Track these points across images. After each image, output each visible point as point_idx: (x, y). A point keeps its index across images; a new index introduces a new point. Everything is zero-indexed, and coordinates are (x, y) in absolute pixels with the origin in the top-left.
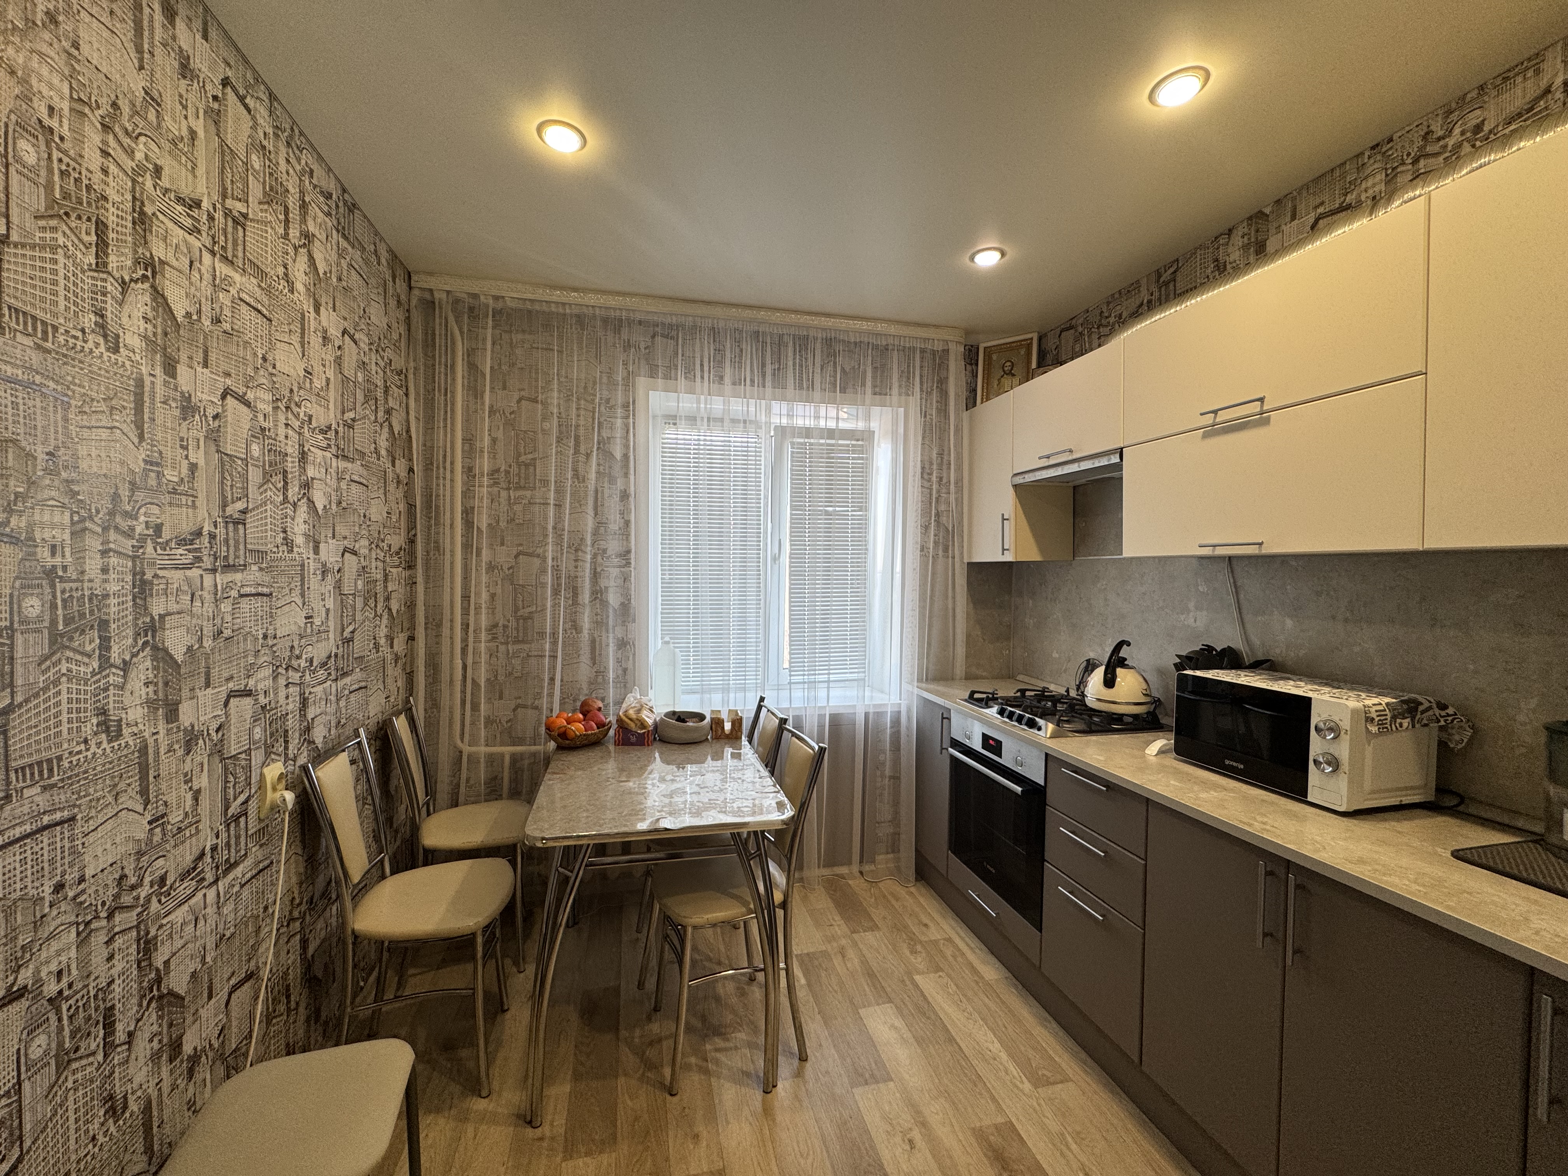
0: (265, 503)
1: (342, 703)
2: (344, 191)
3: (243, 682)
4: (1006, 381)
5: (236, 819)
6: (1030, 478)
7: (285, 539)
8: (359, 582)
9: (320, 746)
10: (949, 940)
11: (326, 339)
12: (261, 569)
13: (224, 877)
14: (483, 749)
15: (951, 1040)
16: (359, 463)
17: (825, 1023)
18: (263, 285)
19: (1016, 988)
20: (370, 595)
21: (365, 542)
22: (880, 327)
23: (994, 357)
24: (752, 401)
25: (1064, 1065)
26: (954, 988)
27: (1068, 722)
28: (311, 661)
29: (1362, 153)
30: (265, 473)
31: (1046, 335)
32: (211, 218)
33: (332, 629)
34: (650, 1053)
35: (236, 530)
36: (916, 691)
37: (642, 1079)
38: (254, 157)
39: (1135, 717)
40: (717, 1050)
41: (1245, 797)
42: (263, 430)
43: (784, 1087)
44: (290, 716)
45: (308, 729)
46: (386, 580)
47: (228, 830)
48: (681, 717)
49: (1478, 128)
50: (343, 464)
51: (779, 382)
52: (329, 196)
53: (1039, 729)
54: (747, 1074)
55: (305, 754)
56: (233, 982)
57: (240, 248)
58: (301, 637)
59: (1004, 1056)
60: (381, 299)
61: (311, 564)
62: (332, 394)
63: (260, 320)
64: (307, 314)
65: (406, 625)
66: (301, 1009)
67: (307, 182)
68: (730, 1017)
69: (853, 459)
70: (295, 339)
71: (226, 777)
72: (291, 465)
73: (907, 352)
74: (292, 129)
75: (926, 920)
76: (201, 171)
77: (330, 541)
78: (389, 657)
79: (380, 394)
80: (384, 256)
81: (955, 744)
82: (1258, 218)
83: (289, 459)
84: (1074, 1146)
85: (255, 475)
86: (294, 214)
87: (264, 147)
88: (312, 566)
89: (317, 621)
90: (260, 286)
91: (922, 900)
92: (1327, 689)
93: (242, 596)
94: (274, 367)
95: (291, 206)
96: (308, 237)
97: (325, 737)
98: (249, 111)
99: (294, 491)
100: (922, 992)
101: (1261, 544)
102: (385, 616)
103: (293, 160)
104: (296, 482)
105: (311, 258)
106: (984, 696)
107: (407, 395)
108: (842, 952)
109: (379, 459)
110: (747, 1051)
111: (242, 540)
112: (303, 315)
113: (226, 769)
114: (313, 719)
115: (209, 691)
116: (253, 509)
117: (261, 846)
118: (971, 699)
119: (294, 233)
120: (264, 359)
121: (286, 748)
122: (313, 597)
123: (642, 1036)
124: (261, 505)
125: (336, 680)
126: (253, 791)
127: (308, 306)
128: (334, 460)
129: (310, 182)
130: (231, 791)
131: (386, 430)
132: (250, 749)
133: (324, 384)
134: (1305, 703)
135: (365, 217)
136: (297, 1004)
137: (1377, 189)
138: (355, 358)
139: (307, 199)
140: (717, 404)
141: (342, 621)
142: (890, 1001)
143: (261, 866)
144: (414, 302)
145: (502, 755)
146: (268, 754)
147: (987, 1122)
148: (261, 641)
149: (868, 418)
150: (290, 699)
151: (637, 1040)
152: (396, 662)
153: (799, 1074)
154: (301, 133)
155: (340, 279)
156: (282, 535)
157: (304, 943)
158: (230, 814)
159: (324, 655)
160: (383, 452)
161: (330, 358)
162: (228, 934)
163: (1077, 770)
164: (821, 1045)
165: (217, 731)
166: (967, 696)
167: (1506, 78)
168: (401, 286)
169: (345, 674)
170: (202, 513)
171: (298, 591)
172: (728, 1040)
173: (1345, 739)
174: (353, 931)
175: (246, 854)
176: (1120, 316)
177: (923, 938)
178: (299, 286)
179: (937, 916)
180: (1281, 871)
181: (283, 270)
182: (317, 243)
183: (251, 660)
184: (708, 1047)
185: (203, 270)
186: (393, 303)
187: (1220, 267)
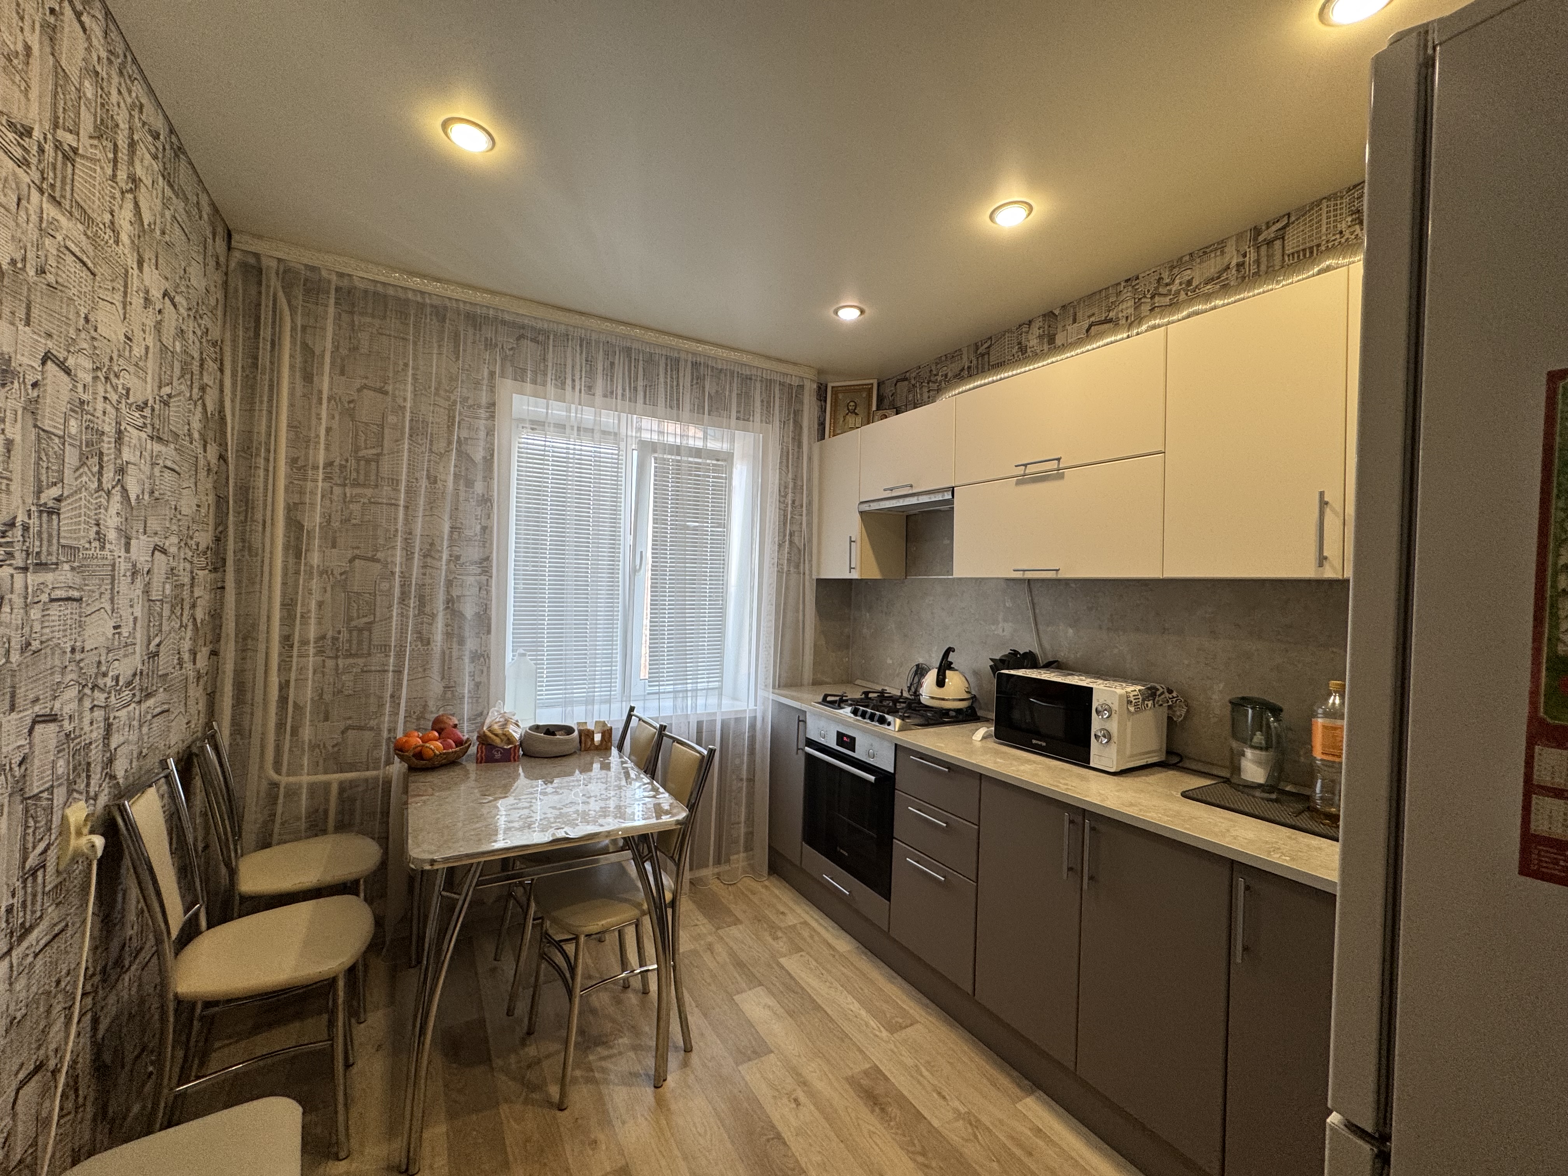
0: (80, 490)
1: (145, 730)
2: (172, 131)
3: (49, 705)
4: (851, 419)
5: (34, 873)
6: (875, 506)
7: (98, 533)
8: (168, 586)
9: (121, 781)
10: (805, 923)
11: (147, 301)
12: (73, 569)
13: (19, 945)
14: (305, 779)
15: (818, 1008)
16: (172, 446)
17: (705, 1015)
18: (89, 233)
19: (866, 955)
20: (177, 602)
21: (174, 540)
22: (745, 358)
23: (840, 396)
24: (624, 415)
25: (911, 1011)
26: (814, 963)
27: (908, 717)
28: (117, 679)
29: (1119, 284)
30: (81, 454)
31: (883, 382)
32: (41, 150)
33: (138, 641)
34: (531, 1075)
35: (50, 521)
36: (771, 697)
37: (526, 1102)
38: (87, 83)
39: (958, 711)
40: (604, 1058)
41: (1049, 768)
42: (82, 402)
43: (672, 1080)
44: (93, 746)
45: (111, 761)
46: (192, 586)
47: (25, 887)
48: (550, 731)
49: (1189, 283)
50: (157, 447)
51: (650, 400)
52: (156, 136)
53: (889, 724)
54: (634, 1075)
55: (106, 791)
56: (21, 1076)
57: (68, 188)
58: (109, 651)
59: (863, 1013)
60: (200, 259)
61: (122, 564)
62: (150, 364)
63: (85, 273)
64: (130, 270)
65: (209, 637)
66: (89, 1104)
67: (137, 120)
68: (610, 1025)
69: (714, 477)
70: (118, 297)
71: (26, 821)
72: (108, 446)
73: (768, 384)
74: (125, 56)
75: (782, 909)
76: (34, 94)
77: (142, 537)
78: (192, 674)
79: (195, 367)
80: (206, 210)
81: (810, 743)
82: (1050, 316)
83: (106, 439)
84: (926, 1073)
85: (72, 457)
86: (123, 155)
87: (97, 73)
88: (123, 567)
89: (125, 632)
90: (86, 234)
91: (777, 892)
92: (1100, 681)
93: (52, 600)
94: (96, 330)
95: (120, 143)
96: (134, 179)
97: (126, 771)
98: (84, 30)
99: (109, 475)
100: (787, 971)
101: (1057, 570)
102: (190, 627)
103: (124, 91)
104: (112, 467)
105: (136, 204)
106: (837, 698)
107: (221, 370)
108: (710, 948)
109: (191, 443)
110: (631, 1054)
111: (55, 533)
112: (127, 271)
113: (27, 810)
114: (115, 749)
115: (14, 715)
116: (68, 497)
117: (57, 905)
118: (825, 702)
119: (122, 175)
120: (87, 320)
121: (88, 785)
122: (122, 602)
123: (519, 1062)
124: (76, 492)
125: (140, 702)
126: (53, 837)
127: (131, 261)
128: (149, 441)
129: (140, 119)
130: (30, 838)
131: (200, 408)
132: (52, 786)
133: (143, 351)
134: (1088, 692)
135: (191, 163)
136: (85, 1098)
137: (1129, 311)
138: (174, 324)
139: (136, 137)
140: (588, 415)
141: (148, 631)
142: (761, 984)
143: (57, 929)
144: (233, 265)
145: (327, 785)
146: (70, 792)
147: (857, 1070)
148: (69, 655)
149: (732, 440)
150: (95, 726)
151: (514, 1066)
152: (198, 681)
153: (685, 1064)
154: (134, 60)
155: (163, 233)
156: (95, 529)
157: (95, 1021)
158: (27, 867)
159: (130, 672)
160: (196, 435)
161: (150, 323)
162: (19, 1015)
163: (923, 756)
164: (702, 1034)
165: (20, 765)
166: (820, 699)
167: (1204, 252)
168: (220, 245)
169: (149, 696)
170: (16, 500)
171: (107, 596)
172: (611, 1047)
173: (1115, 717)
174: (176, 995)
175: (41, 917)
176: (946, 376)
177: (782, 925)
178: (124, 237)
179: (791, 904)
180: (1079, 819)
181: (110, 217)
182: (143, 189)
183: (57, 678)
184: (591, 1058)
185: (31, 212)
186: (212, 263)
187: (1023, 349)
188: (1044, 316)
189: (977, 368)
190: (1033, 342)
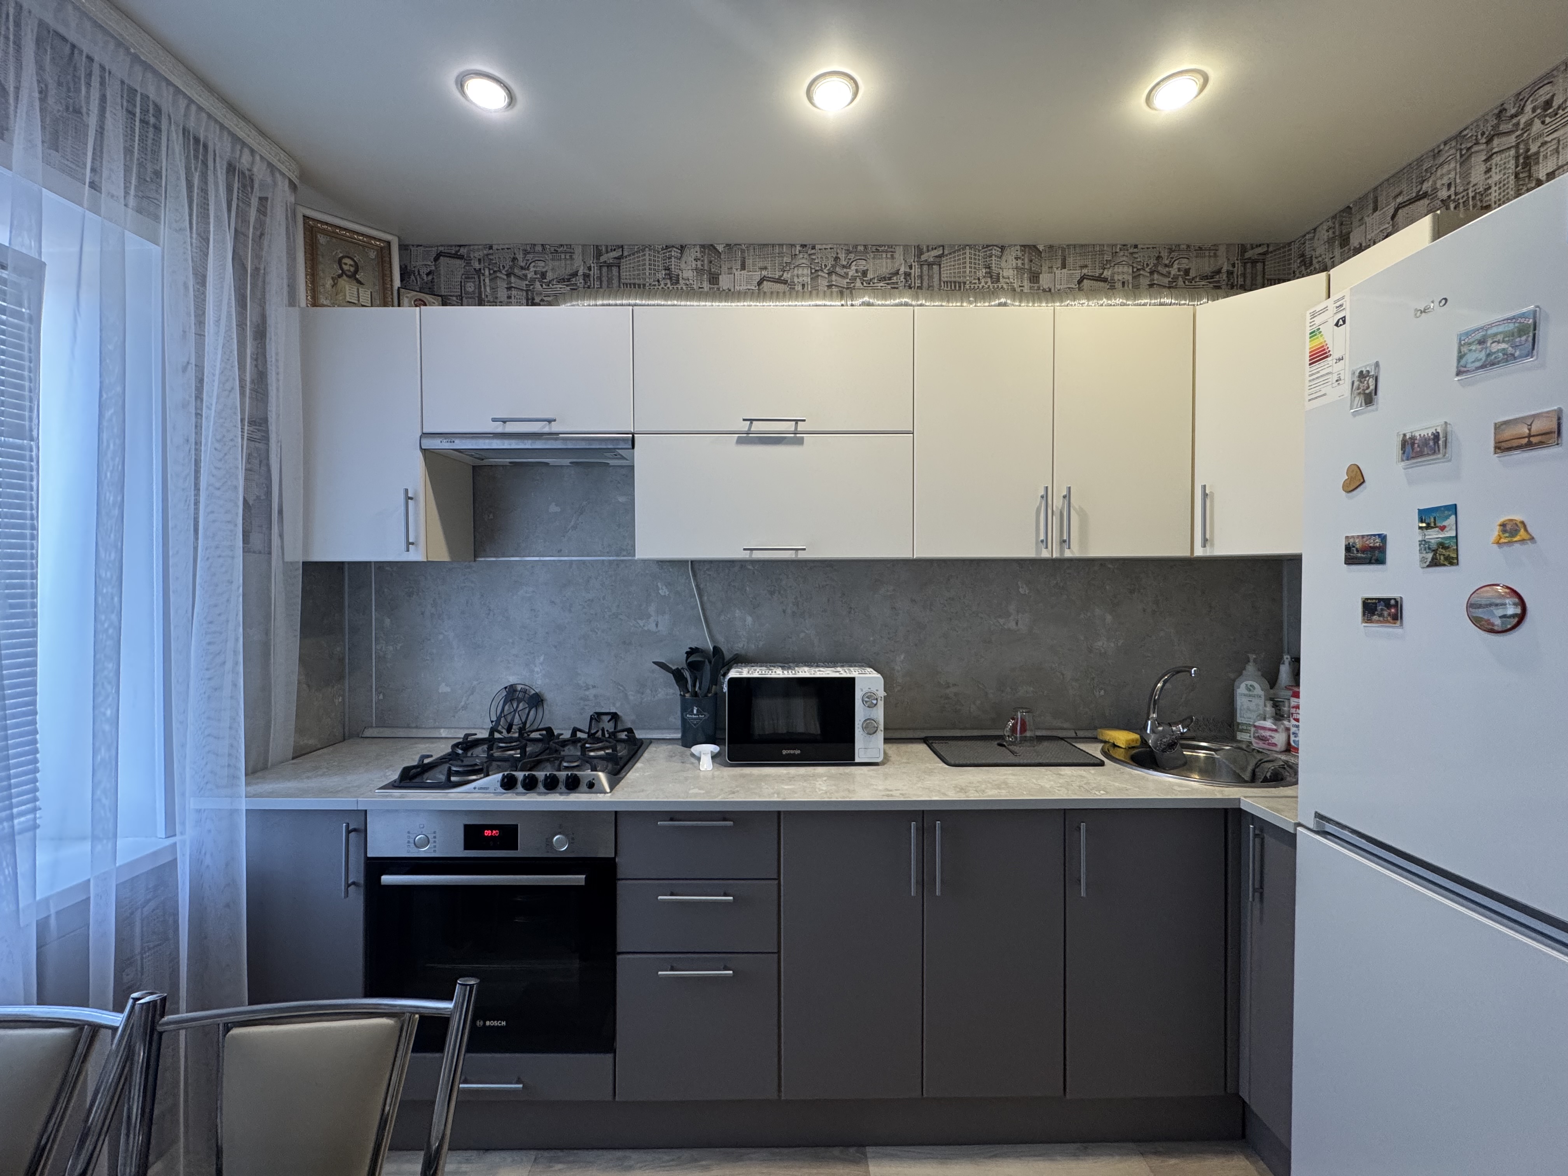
6: (460, 444)
29: (794, 245)
31: (415, 247)
49: (864, 273)
53: (590, 785)
82: (710, 249)
92: (857, 670)
134: (850, 683)
167: (877, 249)
176: (545, 276)
187: (674, 279)
188: (703, 246)
189: (600, 279)
190: (688, 274)
